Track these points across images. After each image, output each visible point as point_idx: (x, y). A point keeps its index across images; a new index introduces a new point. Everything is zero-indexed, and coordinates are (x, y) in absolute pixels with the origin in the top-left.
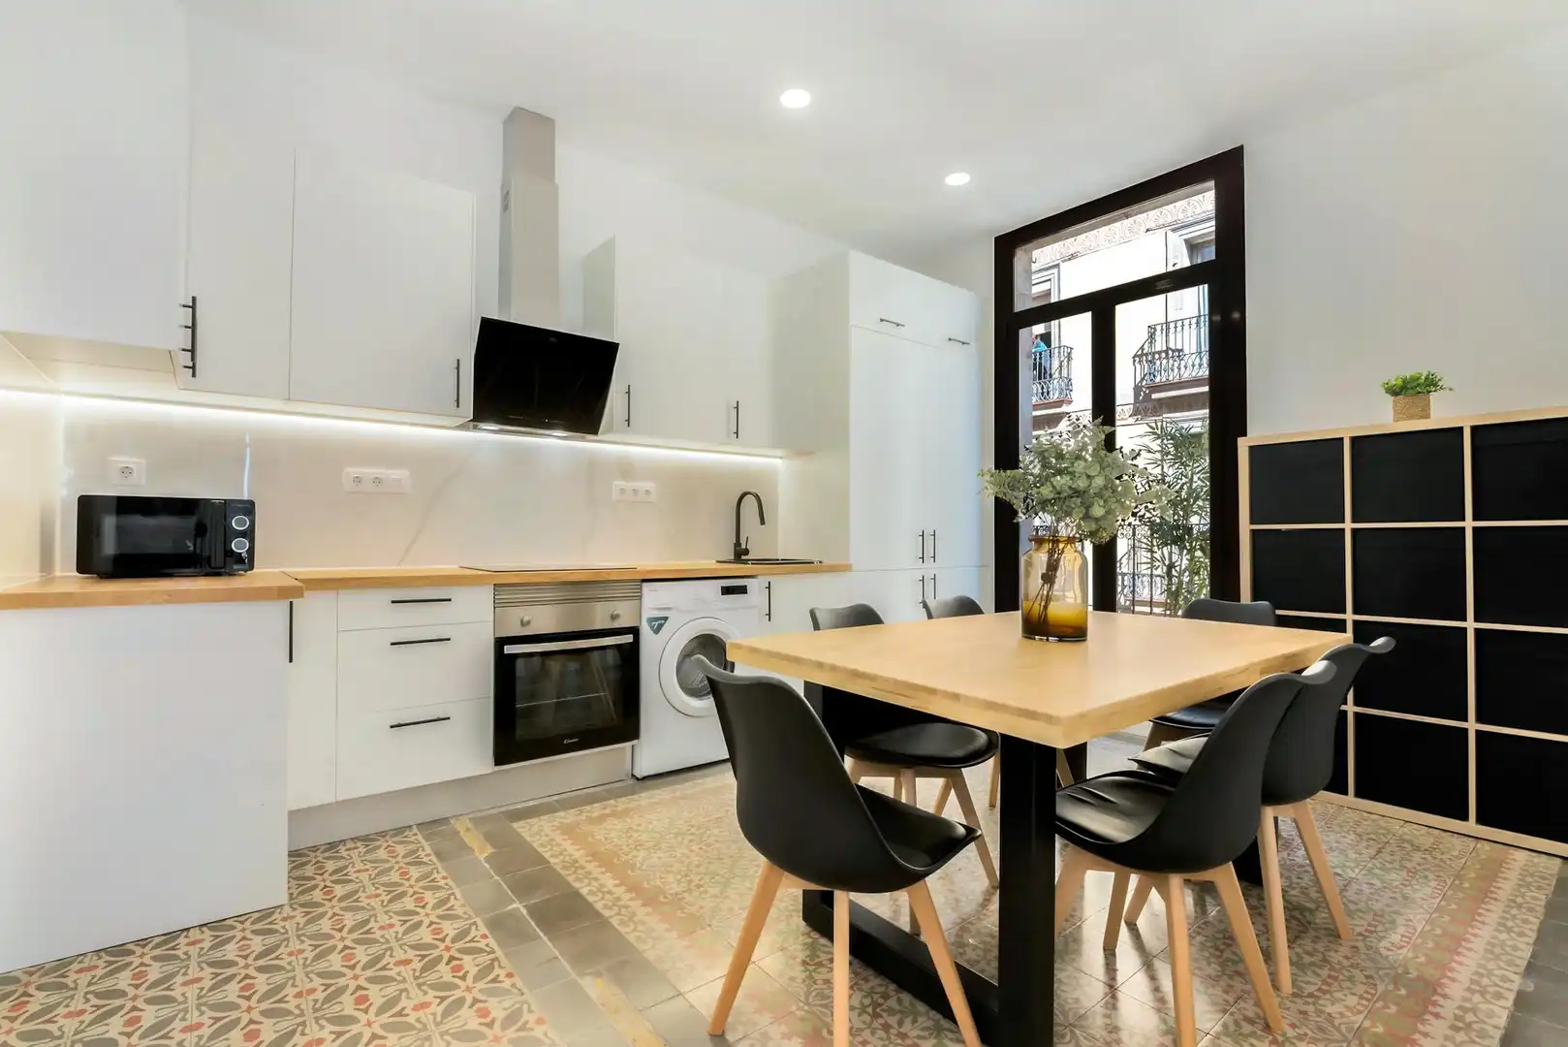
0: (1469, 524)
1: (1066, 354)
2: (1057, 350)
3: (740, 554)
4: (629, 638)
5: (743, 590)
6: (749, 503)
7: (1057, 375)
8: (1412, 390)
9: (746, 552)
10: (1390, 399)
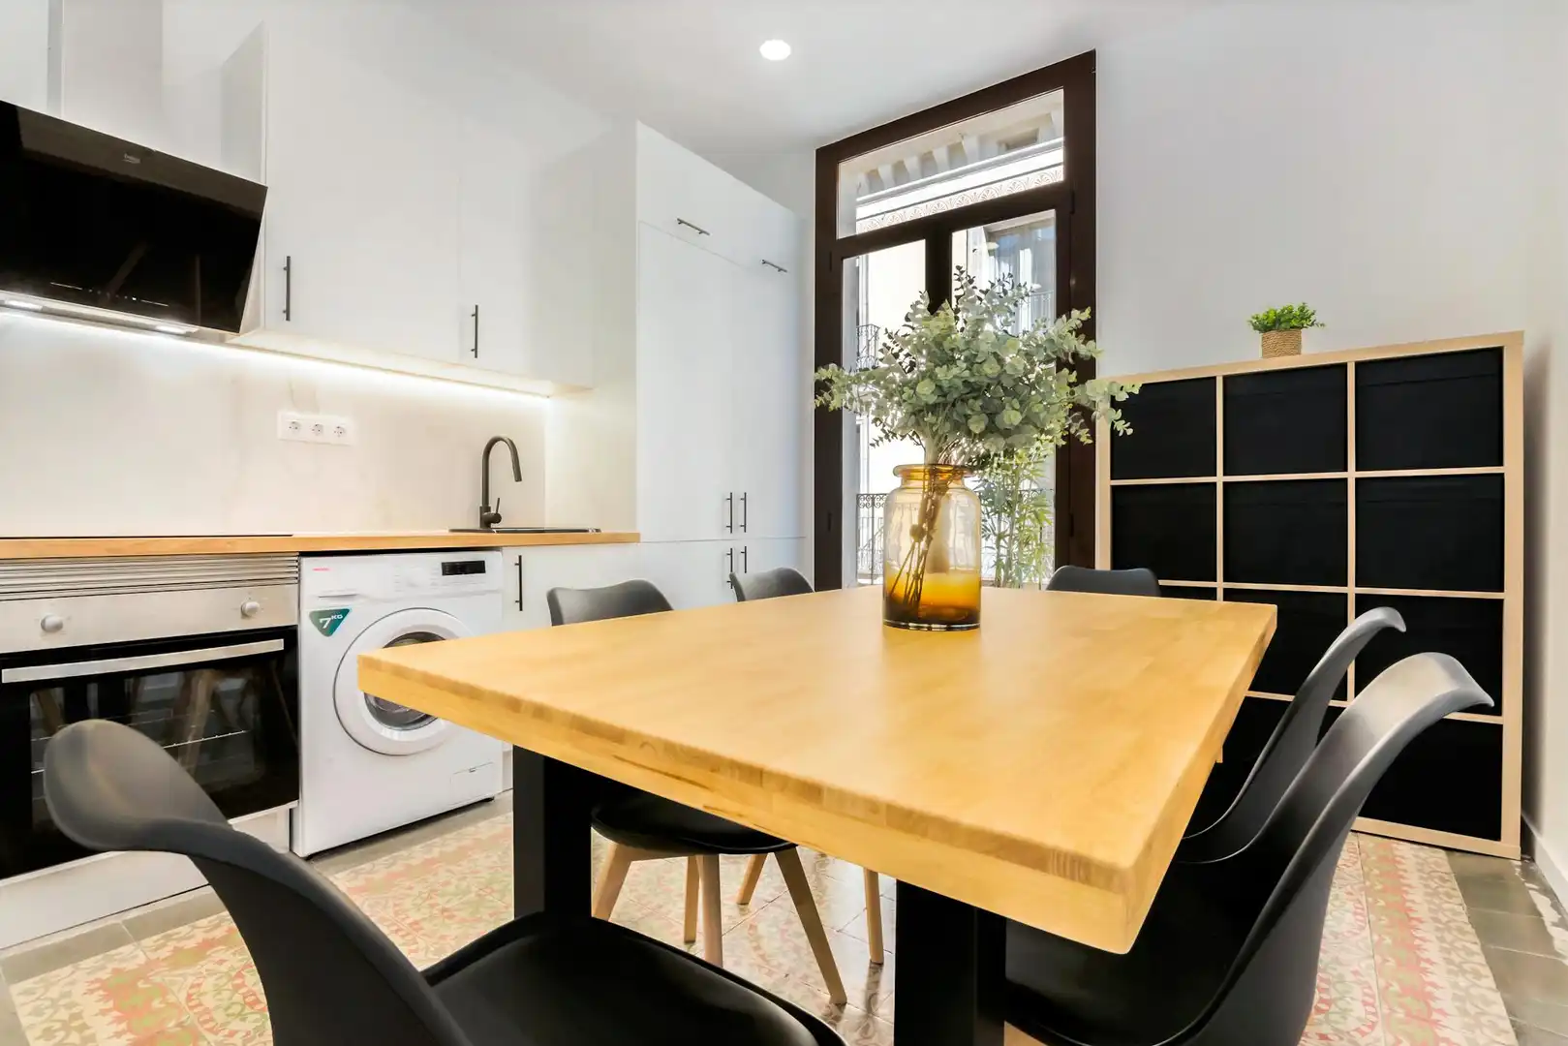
0: (1352, 474)
1: (873, 333)
2: (864, 329)
3: (489, 520)
4: (277, 645)
5: (478, 567)
6: (501, 452)
7: (864, 354)
8: (1282, 325)
9: (497, 518)
10: (1259, 336)
